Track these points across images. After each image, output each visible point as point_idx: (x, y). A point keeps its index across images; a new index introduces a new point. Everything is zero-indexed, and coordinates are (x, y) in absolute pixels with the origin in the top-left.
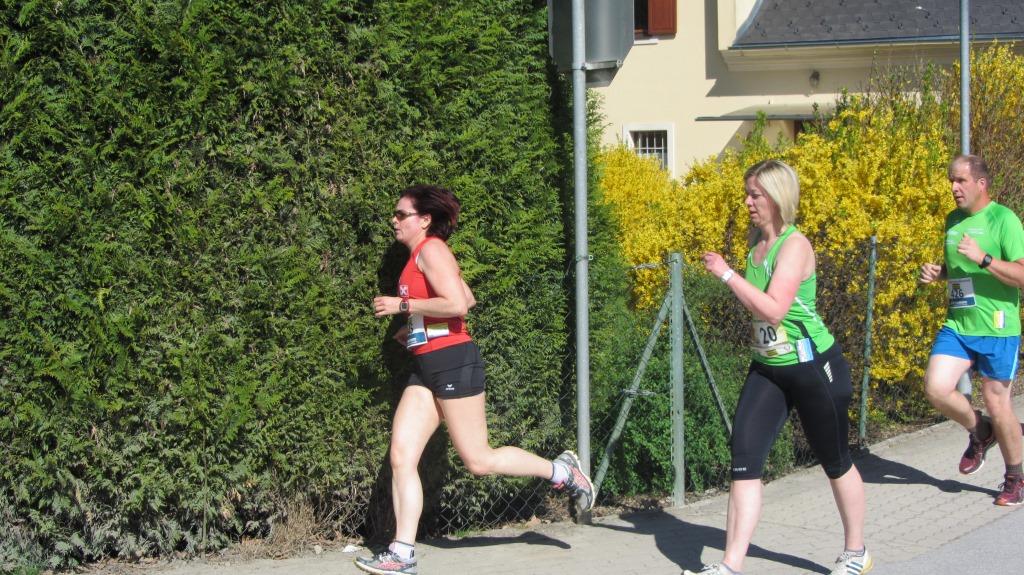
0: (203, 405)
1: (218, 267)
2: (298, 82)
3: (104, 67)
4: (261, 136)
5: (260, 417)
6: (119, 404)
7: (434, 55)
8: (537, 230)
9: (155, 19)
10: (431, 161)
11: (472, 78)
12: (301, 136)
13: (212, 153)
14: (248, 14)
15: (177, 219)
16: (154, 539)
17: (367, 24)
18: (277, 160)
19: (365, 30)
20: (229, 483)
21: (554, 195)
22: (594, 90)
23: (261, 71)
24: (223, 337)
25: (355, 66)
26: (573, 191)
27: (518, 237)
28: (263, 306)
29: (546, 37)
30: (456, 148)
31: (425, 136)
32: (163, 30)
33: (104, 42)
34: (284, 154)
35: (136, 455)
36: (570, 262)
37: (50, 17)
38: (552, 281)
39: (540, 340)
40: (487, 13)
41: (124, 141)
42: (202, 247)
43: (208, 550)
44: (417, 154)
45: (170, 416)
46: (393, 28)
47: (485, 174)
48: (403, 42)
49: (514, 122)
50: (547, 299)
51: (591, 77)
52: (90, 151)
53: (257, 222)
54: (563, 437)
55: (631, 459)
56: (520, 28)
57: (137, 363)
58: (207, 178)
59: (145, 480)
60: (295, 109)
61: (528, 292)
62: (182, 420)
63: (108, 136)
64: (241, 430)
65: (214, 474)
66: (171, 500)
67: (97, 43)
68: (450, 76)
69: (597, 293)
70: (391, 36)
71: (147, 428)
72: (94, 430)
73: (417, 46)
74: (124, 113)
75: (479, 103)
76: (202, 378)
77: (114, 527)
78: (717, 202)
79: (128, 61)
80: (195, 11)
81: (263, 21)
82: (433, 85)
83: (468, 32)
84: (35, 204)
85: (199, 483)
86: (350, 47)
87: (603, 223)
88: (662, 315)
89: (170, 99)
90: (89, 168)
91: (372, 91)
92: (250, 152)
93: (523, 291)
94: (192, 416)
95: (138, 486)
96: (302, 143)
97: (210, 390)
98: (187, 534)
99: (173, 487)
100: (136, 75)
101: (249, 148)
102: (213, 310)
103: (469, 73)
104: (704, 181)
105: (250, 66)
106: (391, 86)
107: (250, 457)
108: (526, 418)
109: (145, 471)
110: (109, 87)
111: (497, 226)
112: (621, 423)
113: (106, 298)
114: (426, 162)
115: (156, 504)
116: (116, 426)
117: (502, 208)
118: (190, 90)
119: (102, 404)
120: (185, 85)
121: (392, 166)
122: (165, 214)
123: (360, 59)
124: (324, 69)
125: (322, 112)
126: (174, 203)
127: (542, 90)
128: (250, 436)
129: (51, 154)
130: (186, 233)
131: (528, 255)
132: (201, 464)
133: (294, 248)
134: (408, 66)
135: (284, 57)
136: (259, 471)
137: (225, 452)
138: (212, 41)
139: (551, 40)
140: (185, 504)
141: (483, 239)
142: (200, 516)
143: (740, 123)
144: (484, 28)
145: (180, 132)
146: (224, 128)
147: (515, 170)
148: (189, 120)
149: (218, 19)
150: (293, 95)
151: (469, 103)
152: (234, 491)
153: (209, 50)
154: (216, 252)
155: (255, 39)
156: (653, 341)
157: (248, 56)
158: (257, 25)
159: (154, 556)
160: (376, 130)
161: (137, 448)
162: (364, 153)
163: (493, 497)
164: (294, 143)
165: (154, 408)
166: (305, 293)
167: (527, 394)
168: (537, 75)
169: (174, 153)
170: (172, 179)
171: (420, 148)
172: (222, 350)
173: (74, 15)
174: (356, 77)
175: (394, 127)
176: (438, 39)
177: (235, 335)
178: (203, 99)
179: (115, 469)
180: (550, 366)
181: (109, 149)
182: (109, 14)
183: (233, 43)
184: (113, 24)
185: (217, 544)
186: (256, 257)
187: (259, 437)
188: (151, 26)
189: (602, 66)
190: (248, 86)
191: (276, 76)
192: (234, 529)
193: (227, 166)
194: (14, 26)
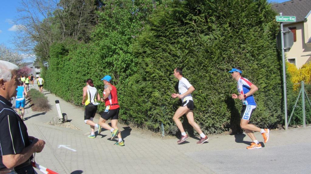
0: (218, 109)
1: (220, 86)
2: (233, 55)
3: (200, 54)
4: (226, 64)
5: (228, 111)
6: (204, 109)
7: (256, 48)
8: (276, 78)
9: (208, 46)
10: (256, 67)
11: (263, 52)
12: (233, 64)
13: (218, 67)
14: (224, 44)
15: (213, 79)
16: (210, 131)
17: (244, 44)
18: (229, 68)
19: (244, 45)
20: (222, 122)
21: (279, 72)
22: (285, 53)
23: (226, 53)
24: (221, 98)
25: (242, 51)
26: (282, 71)
27: (272, 79)
28: (228, 93)
29: (276, 44)
30: (261, 64)
31: (255, 63)
32: (210, 47)
33: (200, 50)
34: (231, 67)
35: (207, 117)
36: (282, 83)
37: (191, 47)
38: (279, 87)
39: (277, 97)
40: (265, 40)
41: (204, 66)
42: (217, 83)
43: (219, 133)
44: (254, 66)
45: (213, 111)
46: (249, 44)
47: (266, 68)
48: (250, 47)
49: (271, 59)
50: (278, 90)
51: (285, 50)
52: (198, 68)
53: (226, 78)
54: (281, 114)
55: (294, 118)
56: (271, 43)
57: (207, 102)
58: (218, 71)
59: (208, 121)
60: (232, 59)
61: (274, 89)
62: (215, 111)
63: (201, 65)
64: (225, 113)
65: (220, 120)
66: (213, 125)
67: (199, 50)
68: (259, 52)
69: (287, 89)
71: (209, 113)
72: (200, 113)
73: (253, 47)
74: (204, 61)
75: (265, 56)
76: (218, 105)
77: (204, 129)
78: (308, 71)
79: (204, 53)
80: (215, 44)
81: (226, 45)
82: (256, 54)
83: (262, 44)
84: (190, 77)
85: (218, 122)
86: (241, 48)
87: (288, 76)
88: (300, 92)
89: (211, 59)
90: (198, 71)
91: (245, 55)
92: (225, 67)
93: (273, 89)
94: (216, 111)
95: (207, 122)
96: (234, 65)
97: (219, 107)
98: (216, 130)
99: (213, 123)
100: (205, 55)
101: (225, 66)
102: (219, 93)
103: (262, 51)
104: (305, 68)
105: (224, 52)
106: (249, 54)
107: (226, 118)
108: (275, 111)
109: (209, 120)
110: (201, 57)
111: (268, 77)
112: (293, 112)
113: (201, 92)
114: (255, 67)
115: (211, 125)
116: (204, 113)
117: (269, 74)
118: (214, 57)
119: (202, 109)
120: (214, 56)
121: (249, 68)
122: (211, 78)
123: (243, 50)
124: (237, 52)
125: (237, 60)
126: (212, 76)
127: (276, 53)
128: (226, 114)
129: (192, 69)
130: (215, 81)
131: (274, 82)
132: (218, 119)
133: (233, 83)
134: (251, 51)
135: (230, 51)
136: (228, 120)
137: (222, 117)
138: (218, 49)
139: (277, 44)
140: (215, 125)
141: (266, 80)
142: (218, 127)
143: (310, 56)
144: (265, 43)
145: (213, 64)
146: (220, 63)
147: (271, 68)
148: (214, 62)
149: (219, 45)
150: (232, 57)
151: (263, 56)
152: (223, 123)
153: (217, 50)
154: (220, 84)
155: (225, 48)
156: (299, 97)
157: (224, 51)
158: (225, 45)
159: (210, 134)
160: (246, 62)
161: (207, 116)
162: (244, 66)
163: (269, 125)
164: (232, 65)
165: (210, 109)
166: (235, 90)
167: (275, 107)
168: (275, 51)
169: (212, 68)
170: (212, 72)
171: (254, 65)
172: (221, 100)
173: (195, 46)
174: (243, 53)
175: (249, 61)
176: (257, 46)
177: (223, 97)
178: (217, 58)
179: (204, 120)
180: (279, 102)
181: (201, 67)
182: (201, 45)
183: (221, 49)
184: (201, 47)
185: (221, 132)
186: (226, 84)
187: (228, 114)
188: (208, 47)
189: (287, 48)
190: (224, 56)
191: (229, 54)
192: (223, 130)
193: (221, 69)
194: (186, 49)
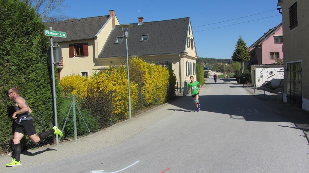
7: (23, 61)
8: (46, 92)
19: (8, 57)
27: (42, 94)
30: (29, 78)
31: (22, 76)
38: (50, 101)
39: (47, 112)
49: (41, 73)
70: (14, 58)
82: (23, 67)
86: (5, 60)
87: (59, 90)
88: (71, 106)
103: (31, 64)
106: (14, 67)
114: (22, 81)
121: (15, 82)
127: (46, 67)
131: (44, 97)
134: (18, 64)
141: (35, 95)
143: (100, 70)
147: (41, 82)
151: (31, 70)
156: (70, 111)
162: (9, 80)
168: (45, 64)
175: (15, 75)
180: (50, 117)
189: (57, 63)
